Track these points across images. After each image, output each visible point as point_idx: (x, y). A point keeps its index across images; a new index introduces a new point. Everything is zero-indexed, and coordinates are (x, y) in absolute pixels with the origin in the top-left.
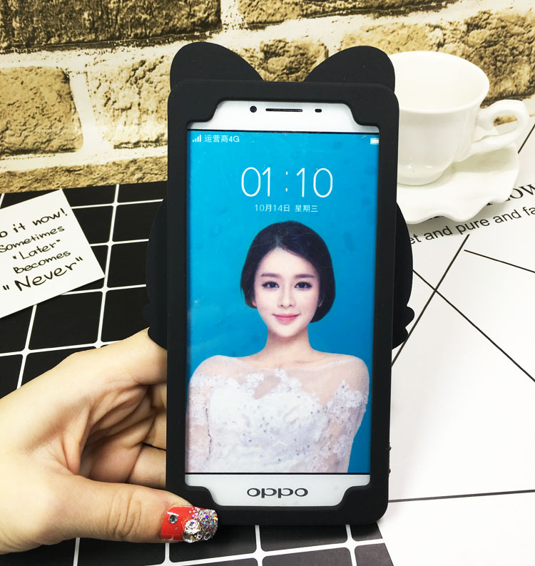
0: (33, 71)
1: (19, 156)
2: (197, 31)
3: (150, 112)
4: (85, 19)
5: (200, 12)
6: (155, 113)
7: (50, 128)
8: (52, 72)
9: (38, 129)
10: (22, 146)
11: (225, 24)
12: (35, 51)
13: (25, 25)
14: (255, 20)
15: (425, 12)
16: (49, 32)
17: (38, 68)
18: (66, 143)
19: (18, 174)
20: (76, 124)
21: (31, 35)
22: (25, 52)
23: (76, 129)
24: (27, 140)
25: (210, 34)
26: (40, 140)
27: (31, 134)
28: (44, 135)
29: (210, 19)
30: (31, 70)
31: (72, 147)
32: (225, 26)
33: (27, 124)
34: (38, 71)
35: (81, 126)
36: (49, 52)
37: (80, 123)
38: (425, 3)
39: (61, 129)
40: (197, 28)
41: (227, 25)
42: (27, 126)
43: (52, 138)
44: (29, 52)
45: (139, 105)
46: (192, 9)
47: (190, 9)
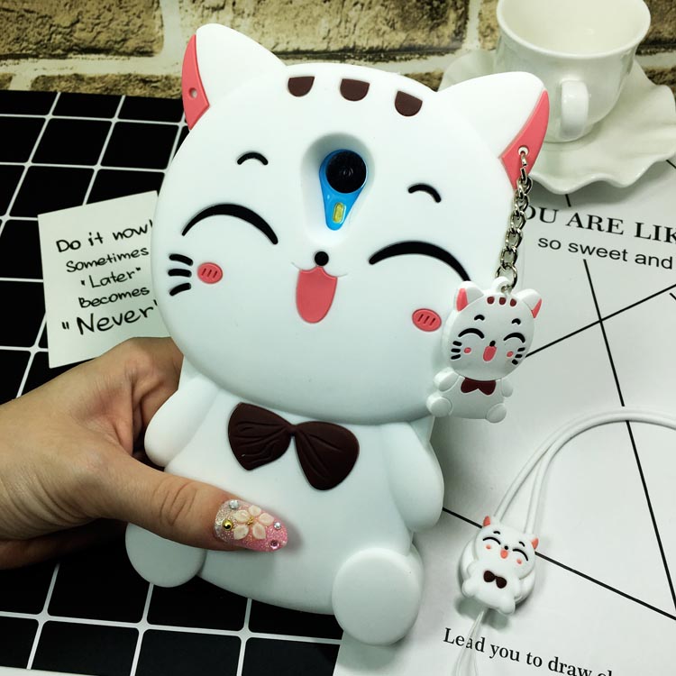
1: (88, 56)
3: (245, 15)
6: (251, 17)
7: (127, 24)
9: (113, 25)
10: (93, 44)
18: (142, 45)
19: (85, 79)
20: (158, 22)
23: (157, 29)
24: (100, 37)
26: (114, 39)
27: (104, 29)
28: (119, 32)
31: (149, 50)
33: (101, 17)
35: (162, 26)
37: (162, 21)
39: (140, 27)
42: (101, 20)
43: (128, 37)
45: (234, 4)
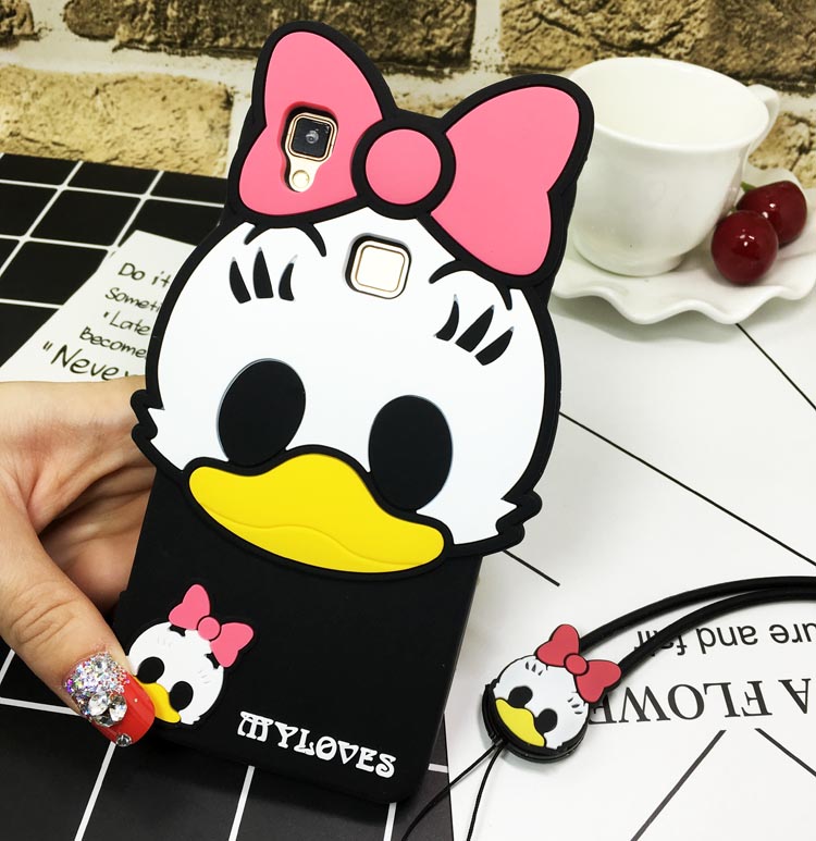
0: (184, 84)
2: (432, 64)
4: (272, 19)
5: (441, 37)
8: (210, 89)
11: (475, 62)
12: (193, 55)
13: (185, 14)
14: (522, 63)
15: (786, 95)
16: (218, 29)
17: (192, 80)
21: (191, 31)
22: (177, 54)
25: (451, 72)
29: (455, 50)
30: (180, 82)
32: (474, 65)
34: (191, 84)
36: (212, 59)
38: (788, 81)
40: (432, 60)
41: (479, 64)
44: (183, 55)
46: (431, 33)
47: (428, 32)
